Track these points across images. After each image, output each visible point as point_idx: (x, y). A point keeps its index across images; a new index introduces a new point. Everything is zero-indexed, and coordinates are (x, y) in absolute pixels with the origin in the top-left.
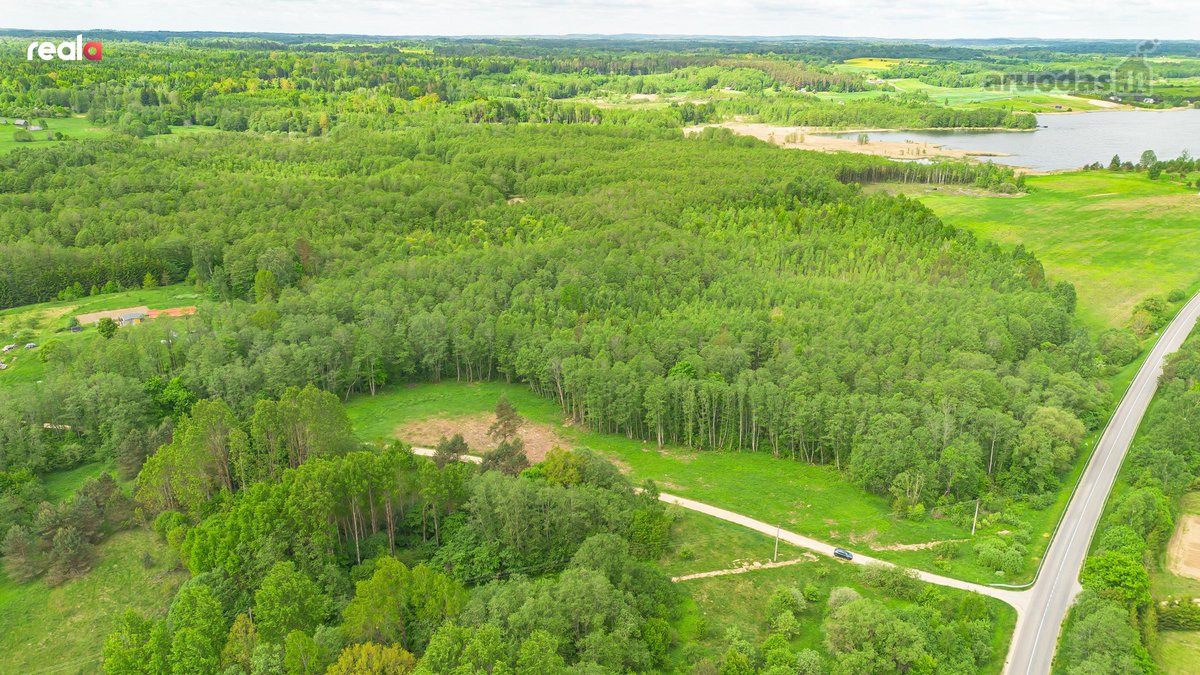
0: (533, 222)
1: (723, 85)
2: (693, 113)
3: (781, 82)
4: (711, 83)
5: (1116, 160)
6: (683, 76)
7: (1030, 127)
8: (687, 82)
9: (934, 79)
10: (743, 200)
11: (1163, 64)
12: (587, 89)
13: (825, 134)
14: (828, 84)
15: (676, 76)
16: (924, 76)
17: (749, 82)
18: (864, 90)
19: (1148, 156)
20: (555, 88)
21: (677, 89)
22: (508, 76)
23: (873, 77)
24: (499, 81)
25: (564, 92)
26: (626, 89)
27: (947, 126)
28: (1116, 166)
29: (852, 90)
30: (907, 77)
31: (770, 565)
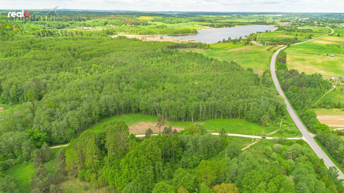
0: (97, 66)
1: (110, 24)
2: (109, 32)
3: (126, 23)
4: (106, 24)
5: (224, 40)
6: (97, 22)
7: (196, 33)
8: (99, 23)
9: (165, 22)
10: (152, 55)
11: (212, 17)
12: (68, 26)
13: (149, 37)
14: (139, 23)
15: (94, 21)
16: (162, 21)
17: (117, 23)
18: (149, 25)
19: (230, 38)
20: (57, 26)
21: (96, 25)
22: (38, 22)
23: (150, 21)
24: (36, 24)
25: (60, 27)
26: (80, 25)
27: (177, 34)
28: (224, 41)
29: (146, 25)
30: (158, 21)
31: (252, 144)
